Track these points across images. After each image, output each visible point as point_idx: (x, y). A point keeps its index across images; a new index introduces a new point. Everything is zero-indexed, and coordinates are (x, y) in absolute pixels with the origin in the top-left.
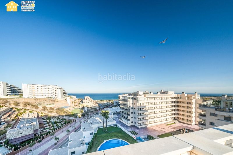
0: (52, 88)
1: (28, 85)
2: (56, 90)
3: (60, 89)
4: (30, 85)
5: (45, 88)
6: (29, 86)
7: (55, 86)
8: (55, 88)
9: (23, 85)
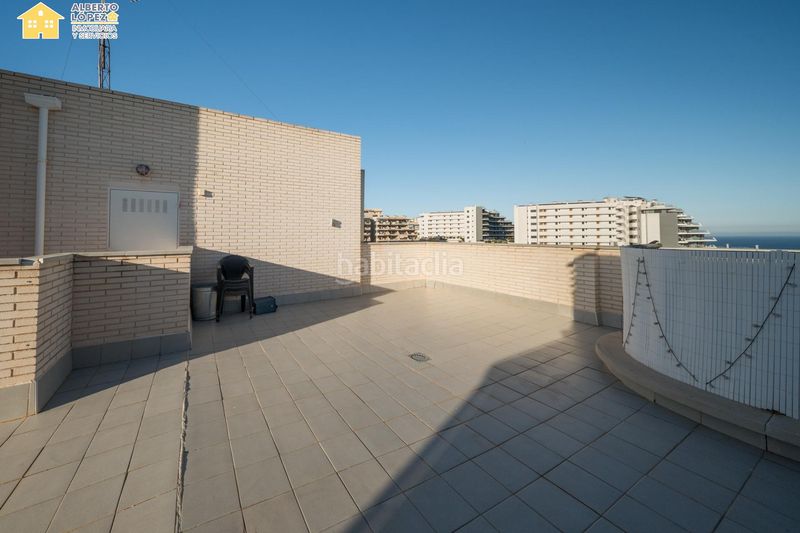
0: (613, 211)
1: (530, 208)
2: (634, 217)
3: (656, 211)
4: (534, 208)
5: (585, 212)
6: (532, 211)
7: (631, 203)
8: (627, 211)
9: (516, 209)
